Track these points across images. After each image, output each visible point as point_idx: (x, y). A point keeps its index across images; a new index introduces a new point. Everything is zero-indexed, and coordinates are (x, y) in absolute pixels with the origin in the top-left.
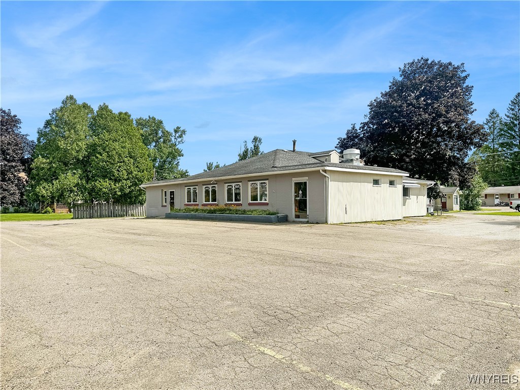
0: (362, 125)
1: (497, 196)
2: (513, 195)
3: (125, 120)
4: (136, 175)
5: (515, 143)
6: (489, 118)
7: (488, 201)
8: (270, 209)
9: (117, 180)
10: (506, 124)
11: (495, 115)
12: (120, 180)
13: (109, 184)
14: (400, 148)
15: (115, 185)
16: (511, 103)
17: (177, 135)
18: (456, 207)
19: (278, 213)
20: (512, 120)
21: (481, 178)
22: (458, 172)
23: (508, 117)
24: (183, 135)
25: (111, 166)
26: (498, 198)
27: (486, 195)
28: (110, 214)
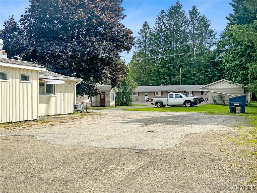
0: (22, 18)
1: (146, 94)
2: (157, 93)
5: (160, 51)
6: (142, 29)
7: (140, 98)
10: (154, 35)
11: (147, 27)
14: (58, 44)
16: (157, 18)
18: (113, 103)
20: (158, 32)
21: (133, 78)
22: (110, 71)
23: (155, 29)
26: (147, 95)
27: (138, 93)
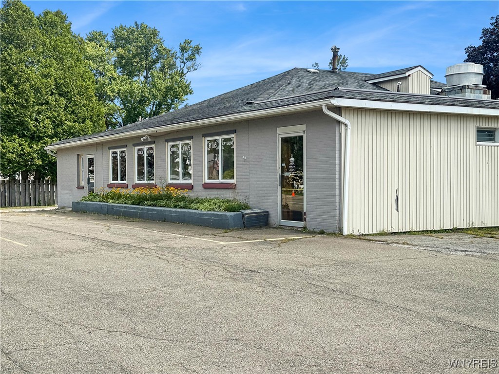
3: (53, 25)
4: (71, 128)
8: (239, 196)
9: (35, 138)
12: (40, 138)
13: (20, 146)
15: (31, 147)
17: (186, 56)
19: (247, 208)
24: (197, 56)
25: (22, 111)
28: (28, 201)
